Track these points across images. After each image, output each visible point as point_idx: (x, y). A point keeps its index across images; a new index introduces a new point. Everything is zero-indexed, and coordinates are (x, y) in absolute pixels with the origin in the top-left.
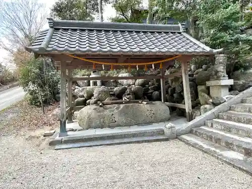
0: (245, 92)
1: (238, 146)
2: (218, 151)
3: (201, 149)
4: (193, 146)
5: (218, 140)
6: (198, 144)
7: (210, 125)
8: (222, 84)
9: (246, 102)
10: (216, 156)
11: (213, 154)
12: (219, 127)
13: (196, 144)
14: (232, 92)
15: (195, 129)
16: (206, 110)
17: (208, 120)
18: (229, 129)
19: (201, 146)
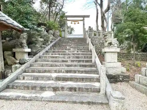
0: (36, 56)
1: (49, 87)
2: (38, 95)
3: (24, 99)
4: (16, 100)
5: (34, 88)
6: (20, 96)
7: (22, 78)
8: (26, 51)
9: (37, 62)
10: (40, 99)
11: (36, 99)
12: (30, 78)
13: (19, 97)
14: (30, 56)
15: (11, 85)
16: (16, 68)
17: (19, 75)
18: (37, 78)
19: (24, 97)
